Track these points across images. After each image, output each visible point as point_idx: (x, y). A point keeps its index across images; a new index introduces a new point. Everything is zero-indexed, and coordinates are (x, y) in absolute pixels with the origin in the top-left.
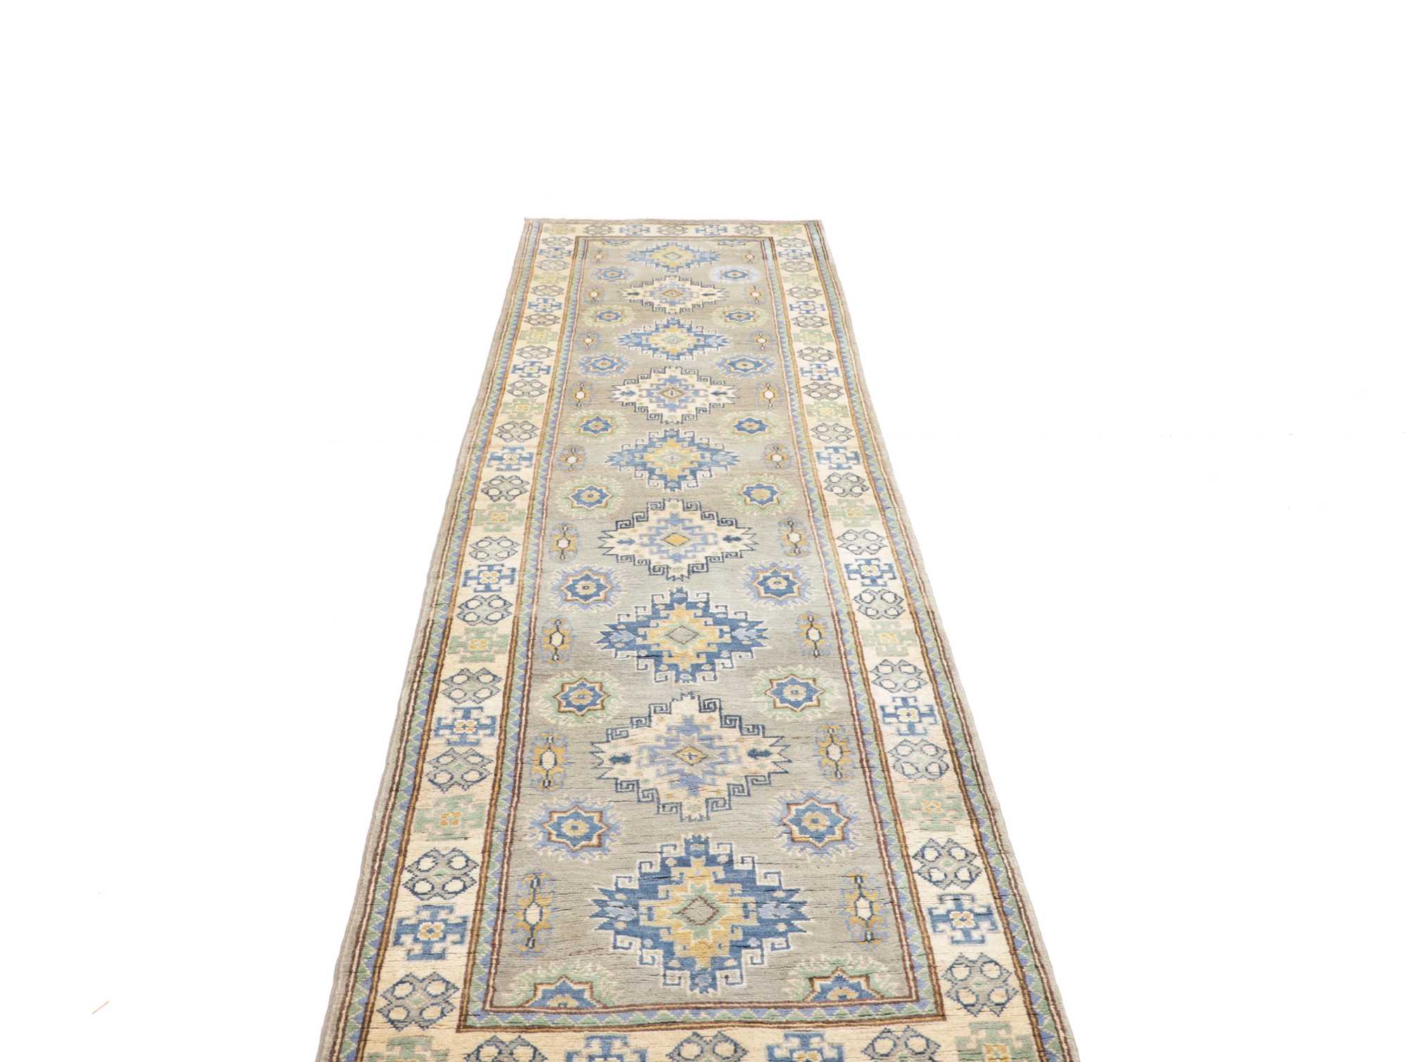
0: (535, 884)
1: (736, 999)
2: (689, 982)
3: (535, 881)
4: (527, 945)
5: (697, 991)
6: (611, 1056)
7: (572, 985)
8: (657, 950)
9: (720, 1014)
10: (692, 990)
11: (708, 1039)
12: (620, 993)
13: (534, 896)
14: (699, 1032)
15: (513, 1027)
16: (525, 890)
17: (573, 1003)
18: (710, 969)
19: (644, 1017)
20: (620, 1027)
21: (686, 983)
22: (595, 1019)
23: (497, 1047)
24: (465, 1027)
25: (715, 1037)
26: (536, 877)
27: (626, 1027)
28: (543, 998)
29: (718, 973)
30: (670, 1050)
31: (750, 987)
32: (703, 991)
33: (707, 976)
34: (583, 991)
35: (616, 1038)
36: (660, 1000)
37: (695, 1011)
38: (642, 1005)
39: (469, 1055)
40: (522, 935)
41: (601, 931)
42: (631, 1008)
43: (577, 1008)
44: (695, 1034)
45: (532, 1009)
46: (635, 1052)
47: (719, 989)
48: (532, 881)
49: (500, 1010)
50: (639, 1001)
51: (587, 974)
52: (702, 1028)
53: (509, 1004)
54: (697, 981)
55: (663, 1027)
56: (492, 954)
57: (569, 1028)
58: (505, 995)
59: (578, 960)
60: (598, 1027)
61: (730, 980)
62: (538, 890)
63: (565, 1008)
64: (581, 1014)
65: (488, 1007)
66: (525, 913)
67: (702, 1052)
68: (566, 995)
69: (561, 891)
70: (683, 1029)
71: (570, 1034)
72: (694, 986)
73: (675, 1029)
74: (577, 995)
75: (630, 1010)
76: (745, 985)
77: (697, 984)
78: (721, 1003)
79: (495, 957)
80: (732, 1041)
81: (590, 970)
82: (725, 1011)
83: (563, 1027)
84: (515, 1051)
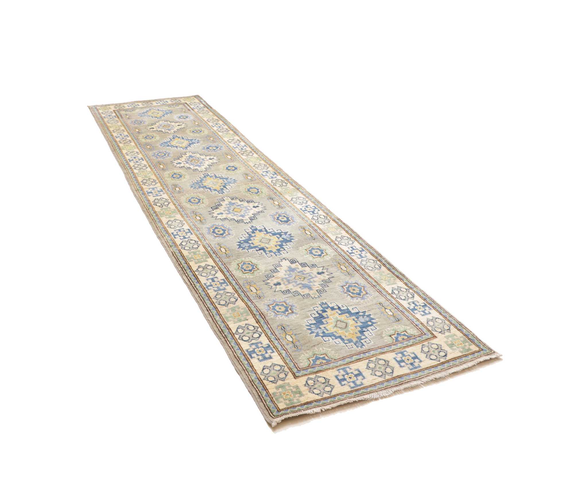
0: (283, 328)
1: (373, 347)
2: (355, 346)
3: (282, 327)
4: (295, 348)
5: (359, 348)
6: (349, 373)
7: (319, 356)
8: (338, 339)
9: (372, 353)
10: (358, 348)
11: (375, 361)
12: (337, 354)
13: (286, 333)
14: (370, 359)
15: (311, 373)
16: (281, 331)
17: (324, 361)
18: (358, 341)
19: (350, 360)
20: (344, 364)
21: (355, 347)
22: (335, 364)
23: (312, 380)
24: (297, 377)
25: (376, 359)
26: (282, 326)
27: (346, 364)
28: (314, 362)
29: (362, 341)
30: (366, 367)
31: (375, 343)
32: (361, 347)
33: (359, 343)
34: (324, 357)
35: (346, 368)
36: (351, 353)
37: (364, 354)
38: (347, 356)
39: (305, 385)
40: (291, 345)
41: (317, 337)
42: (344, 358)
43: (327, 362)
44: (369, 360)
45: (313, 366)
46: (356, 370)
47: (366, 346)
48: (281, 328)
49: (304, 369)
50: (345, 355)
51: (322, 352)
52: (370, 358)
53: (305, 366)
54: (357, 345)
55: (358, 361)
56: (287, 353)
57: (329, 369)
58: (301, 364)
59: (316, 348)
60: (337, 366)
61: (367, 342)
62: (285, 330)
63: (323, 363)
64: (329, 364)
65: (299, 369)
66: (286, 338)
67: (375, 365)
68: (320, 359)
69: (294, 329)
70: (365, 360)
71: (331, 370)
72: (357, 347)
73: (362, 360)
74: (324, 358)
75: (344, 359)
76: (372, 342)
77: (358, 346)
78: (369, 350)
79: (288, 354)
80: (382, 359)
81: (322, 350)
82: (373, 352)
83: (327, 369)
84: (318, 380)
